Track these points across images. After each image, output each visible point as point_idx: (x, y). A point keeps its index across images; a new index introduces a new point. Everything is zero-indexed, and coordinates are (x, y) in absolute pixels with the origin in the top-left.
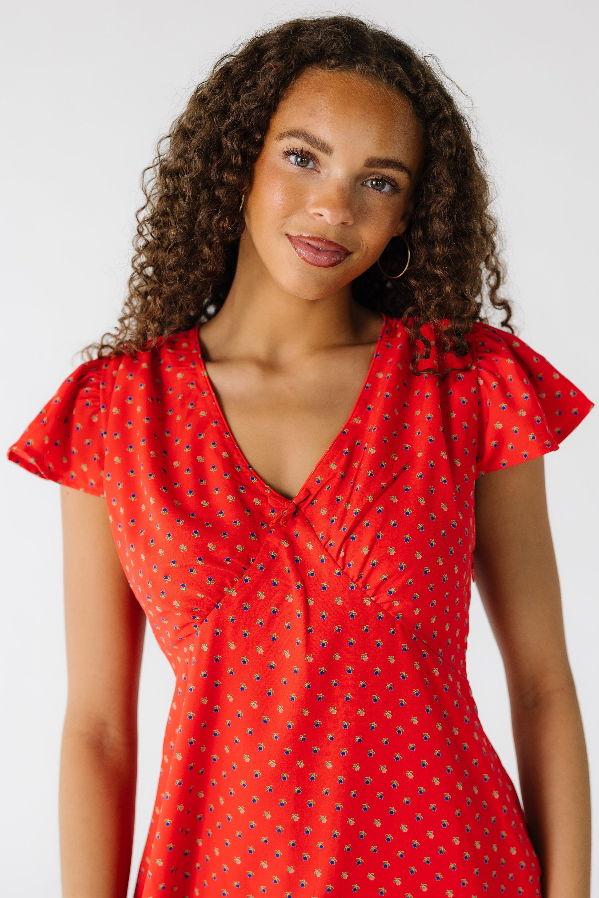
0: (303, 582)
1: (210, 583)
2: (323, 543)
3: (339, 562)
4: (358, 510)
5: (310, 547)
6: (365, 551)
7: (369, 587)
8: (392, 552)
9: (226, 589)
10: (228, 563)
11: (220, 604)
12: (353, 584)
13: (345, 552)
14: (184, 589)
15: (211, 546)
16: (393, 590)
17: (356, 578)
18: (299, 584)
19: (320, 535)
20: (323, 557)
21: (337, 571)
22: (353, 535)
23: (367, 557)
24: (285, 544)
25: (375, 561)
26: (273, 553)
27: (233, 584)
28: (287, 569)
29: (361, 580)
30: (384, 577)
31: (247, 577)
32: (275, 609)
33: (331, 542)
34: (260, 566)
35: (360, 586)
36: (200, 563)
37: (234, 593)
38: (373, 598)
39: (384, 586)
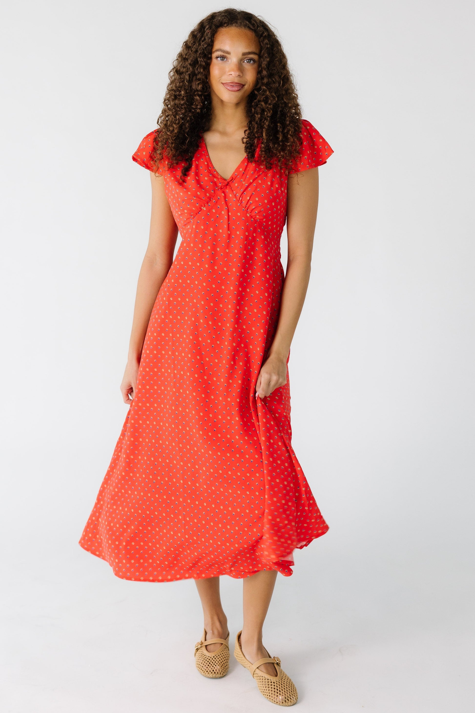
0: (228, 207)
1: (197, 205)
2: (235, 195)
3: (240, 201)
4: (247, 185)
5: (231, 196)
6: (248, 198)
7: (249, 210)
8: (257, 199)
9: (202, 208)
10: (204, 199)
11: (200, 212)
12: (244, 209)
13: (242, 198)
14: (189, 206)
15: (199, 193)
16: (257, 212)
17: (244, 207)
18: (227, 208)
19: (234, 192)
20: (234, 199)
21: (239, 204)
22: (245, 193)
23: (249, 200)
24: (223, 194)
25: (251, 202)
26: (219, 197)
27: (205, 206)
28: (223, 203)
29: (246, 208)
30: (254, 207)
31: (209, 204)
32: (218, 215)
33: (237, 194)
34: (214, 201)
35: (246, 210)
36: (195, 198)
37: (205, 209)
38: (250, 214)
39: (253, 211)
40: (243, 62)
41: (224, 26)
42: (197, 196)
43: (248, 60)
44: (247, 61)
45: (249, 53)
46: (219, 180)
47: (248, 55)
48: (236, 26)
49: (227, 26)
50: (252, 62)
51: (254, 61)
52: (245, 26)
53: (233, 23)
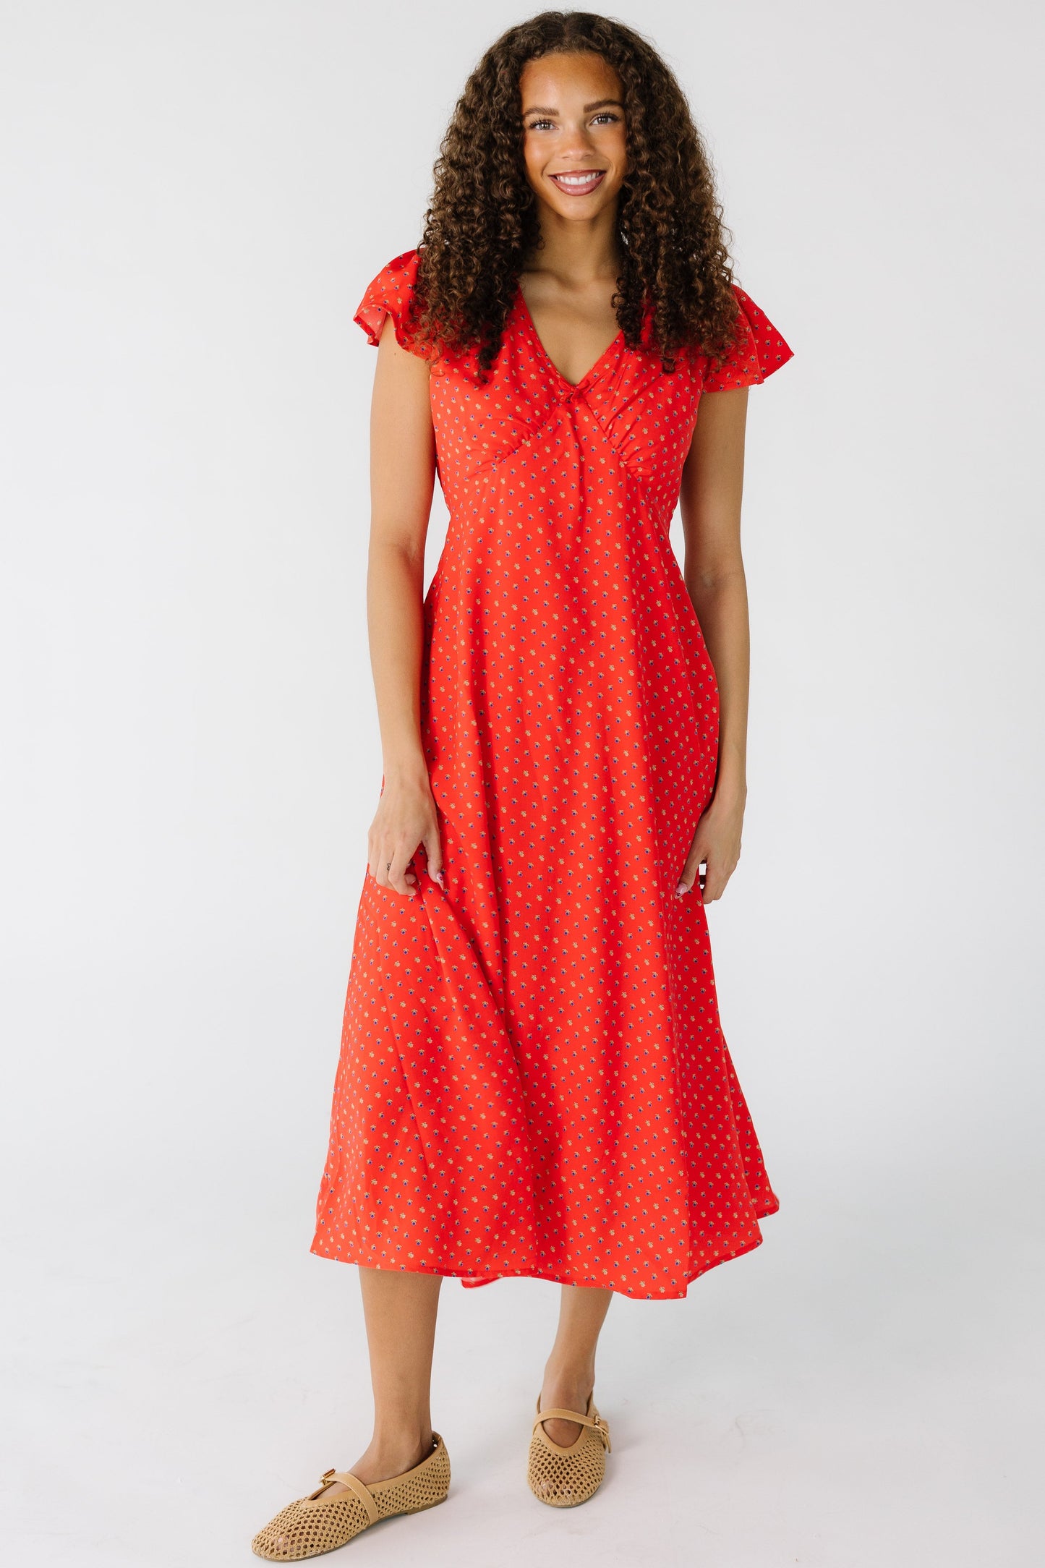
0: (579, 443)
1: (514, 434)
2: (597, 418)
3: (607, 433)
4: (626, 399)
5: (586, 419)
6: (628, 427)
7: (625, 453)
8: (645, 431)
9: (523, 441)
10: (528, 422)
11: (517, 451)
12: (614, 450)
13: (613, 426)
14: (494, 436)
15: (518, 409)
16: (641, 459)
17: (617, 446)
18: (577, 444)
19: (595, 412)
20: (596, 428)
21: (604, 439)
22: (620, 415)
23: (628, 432)
24: (569, 415)
25: (633, 436)
26: (560, 421)
27: (529, 438)
28: (568, 433)
29: (621, 448)
30: (637, 448)
31: (540, 435)
32: (556, 460)
33: (603, 417)
34: (549, 428)
35: (619, 452)
36: (510, 419)
37: (528, 444)
38: (626, 463)
39: (635, 455)
40: (591, 124)
41: (535, 56)
42: (515, 415)
43: (601, 117)
44: (598, 121)
45: (599, 104)
46: (560, 383)
47: (597, 108)
48: (560, 51)
49: (542, 53)
50: (609, 120)
51: (614, 118)
52: (582, 46)
53: (554, 46)
